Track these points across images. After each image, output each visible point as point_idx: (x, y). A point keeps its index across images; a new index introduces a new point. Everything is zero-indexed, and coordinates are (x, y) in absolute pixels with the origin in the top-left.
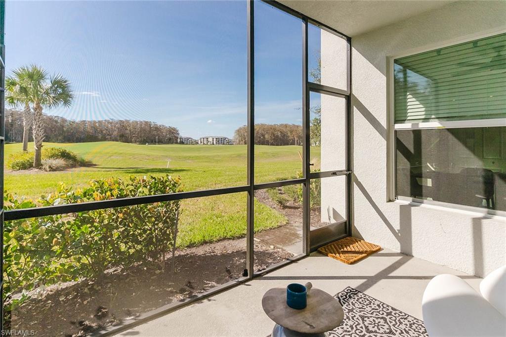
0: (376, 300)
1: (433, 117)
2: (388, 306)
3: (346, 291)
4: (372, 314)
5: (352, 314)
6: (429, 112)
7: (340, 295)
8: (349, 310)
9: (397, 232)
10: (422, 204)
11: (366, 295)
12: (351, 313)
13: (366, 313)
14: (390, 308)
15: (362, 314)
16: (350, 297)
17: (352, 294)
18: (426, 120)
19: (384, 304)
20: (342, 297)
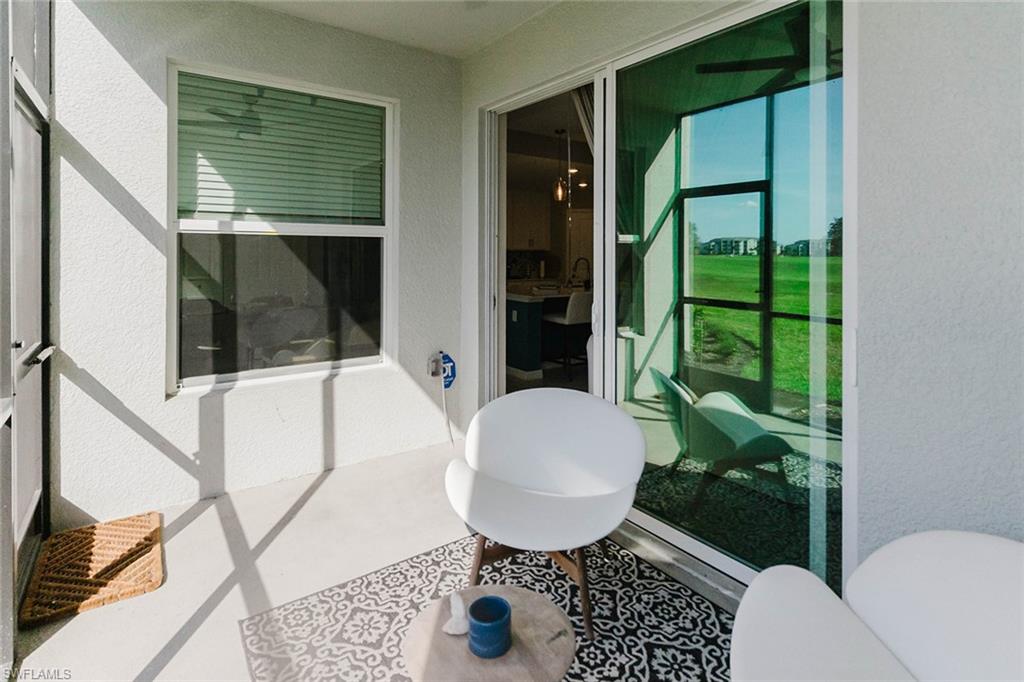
0: (306, 598)
1: (249, 210)
2: (331, 590)
3: (247, 633)
4: (337, 621)
5: (323, 652)
6: (241, 202)
7: (253, 649)
8: (306, 653)
9: (192, 458)
10: (238, 383)
11: (283, 606)
12: (318, 653)
13: (331, 629)
14: (338, 590)
15: (329, 637)
16: (273, 634)
17: (264, 627)
18: (238, 214)
19: (323, 592)
20: (260, 648)
